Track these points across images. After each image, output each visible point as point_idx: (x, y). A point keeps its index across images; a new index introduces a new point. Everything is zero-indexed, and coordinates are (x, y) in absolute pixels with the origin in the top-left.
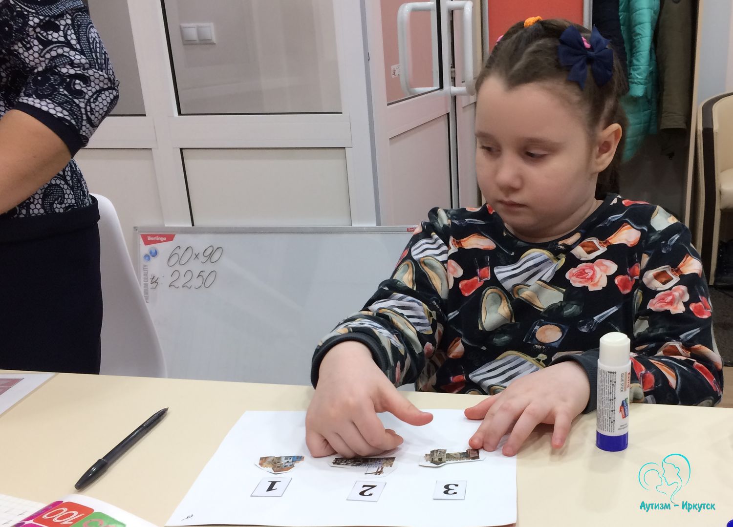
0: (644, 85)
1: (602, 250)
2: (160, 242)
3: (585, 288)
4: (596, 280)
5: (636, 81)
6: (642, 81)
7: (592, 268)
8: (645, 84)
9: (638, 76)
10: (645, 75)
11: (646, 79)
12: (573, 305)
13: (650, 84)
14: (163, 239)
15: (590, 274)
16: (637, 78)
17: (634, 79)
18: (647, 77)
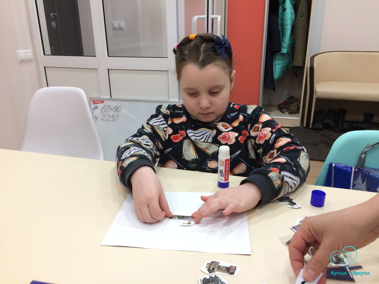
0: (287, 49)
1: (231, 128)
2: (98, 103)
4: (231, 140)
5: (284, 47)
13: (290, 48)
14: (100, 102)
18: (288, 46)
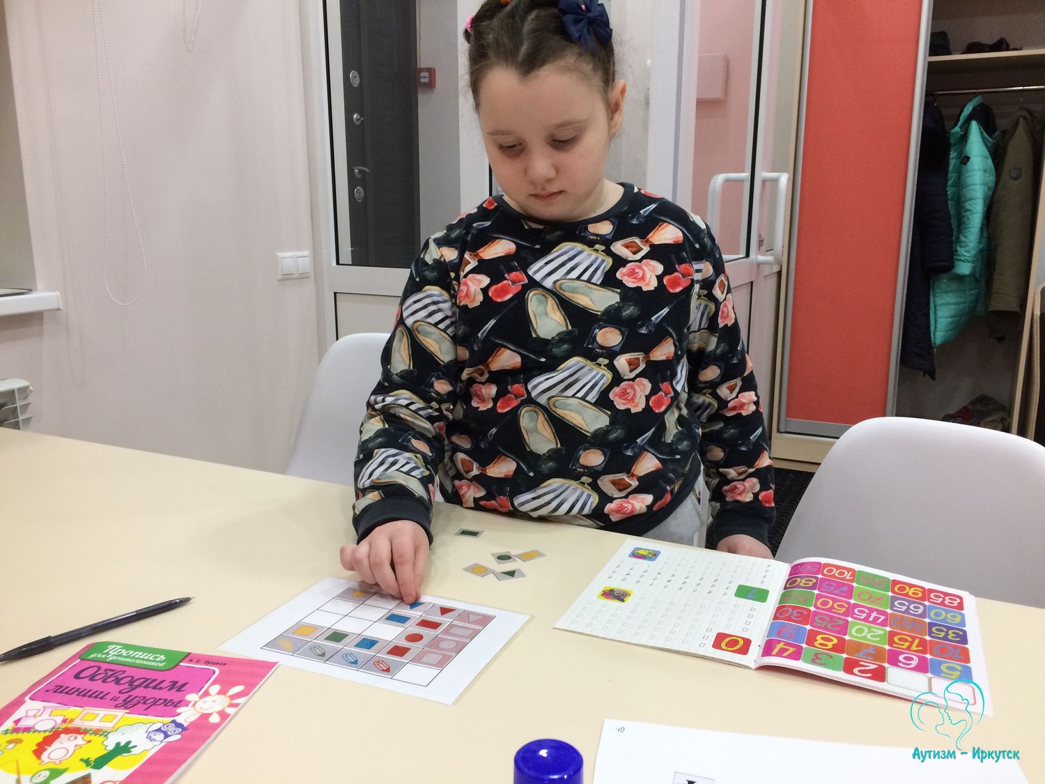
1: (646, 249)
3: (639, 288)
4: (647, 280)
5: (962, 258)
6: (969, 259)
7: (640, 268)
8: (973, 262)
9: (965, 253)
10: (973, 252)
11: (975, 257)
12: (631, 306)
13: (980, 263)
15: (641, 274)
16: (964, 256)
17: (960, 256)
18: (975, 255)
